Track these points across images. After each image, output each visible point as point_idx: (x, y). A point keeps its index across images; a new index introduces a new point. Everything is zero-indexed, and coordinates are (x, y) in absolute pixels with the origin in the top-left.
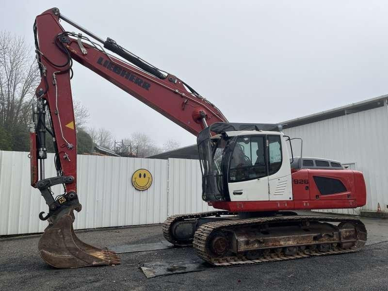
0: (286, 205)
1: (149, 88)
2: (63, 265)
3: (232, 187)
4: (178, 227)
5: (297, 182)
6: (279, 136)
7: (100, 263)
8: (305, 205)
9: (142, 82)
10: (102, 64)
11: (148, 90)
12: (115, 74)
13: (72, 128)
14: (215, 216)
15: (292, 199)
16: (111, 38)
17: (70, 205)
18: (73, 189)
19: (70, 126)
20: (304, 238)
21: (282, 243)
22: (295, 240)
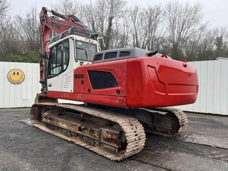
0: (68, 96)
8: (78, 97)
15: (73, 92)
20: (72, 125)
21: (60, 124)
22: (67, 124)
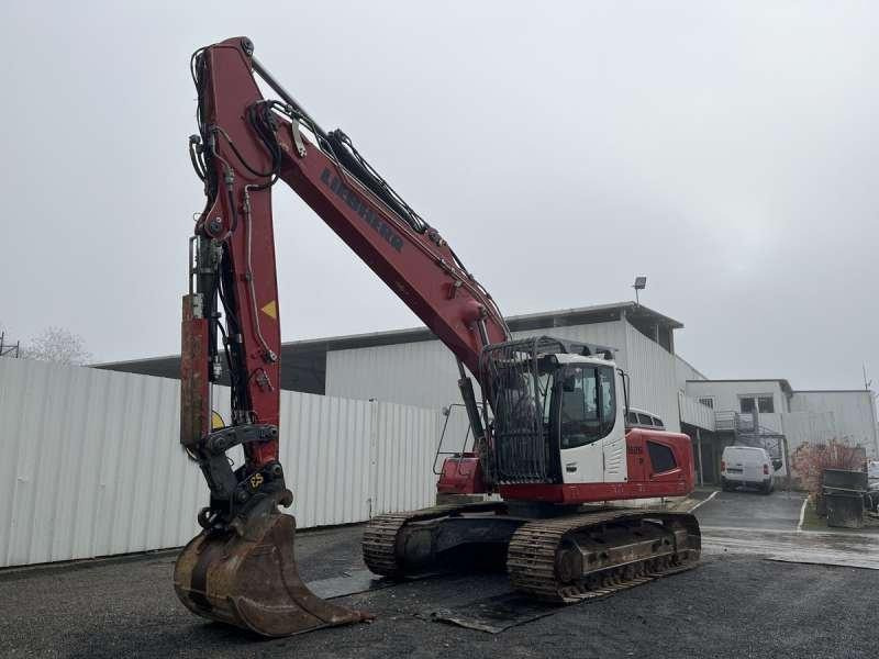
1: (402, 250)
2: (281, 629)
3: (567, 456)
4: (410, 540)
5: (635, 448)
6: (611, 368)
7: (344, 618)
9: (390, 233)
10: (327, 184)
11: (399, 251)
12: (348, 209)
13: (273, 315)
14: (493, 513)
15: (627, 480)
16: (344, 132)
17: (270, 493)
18: (271, 454)
19: (269, 309)
